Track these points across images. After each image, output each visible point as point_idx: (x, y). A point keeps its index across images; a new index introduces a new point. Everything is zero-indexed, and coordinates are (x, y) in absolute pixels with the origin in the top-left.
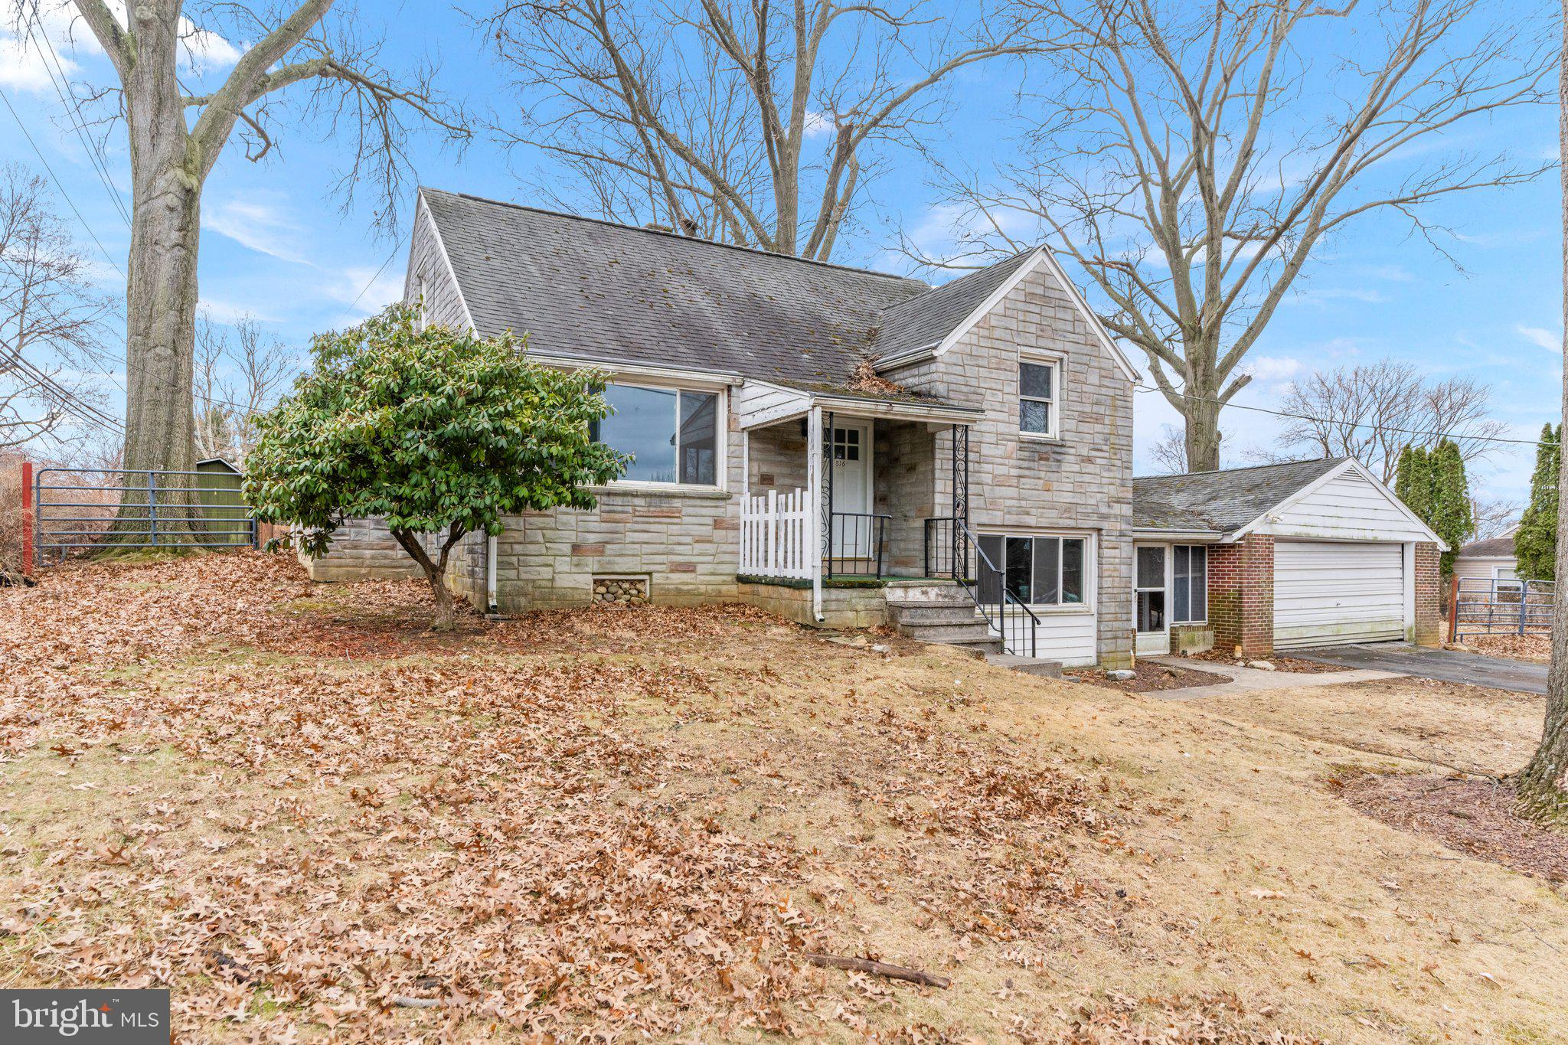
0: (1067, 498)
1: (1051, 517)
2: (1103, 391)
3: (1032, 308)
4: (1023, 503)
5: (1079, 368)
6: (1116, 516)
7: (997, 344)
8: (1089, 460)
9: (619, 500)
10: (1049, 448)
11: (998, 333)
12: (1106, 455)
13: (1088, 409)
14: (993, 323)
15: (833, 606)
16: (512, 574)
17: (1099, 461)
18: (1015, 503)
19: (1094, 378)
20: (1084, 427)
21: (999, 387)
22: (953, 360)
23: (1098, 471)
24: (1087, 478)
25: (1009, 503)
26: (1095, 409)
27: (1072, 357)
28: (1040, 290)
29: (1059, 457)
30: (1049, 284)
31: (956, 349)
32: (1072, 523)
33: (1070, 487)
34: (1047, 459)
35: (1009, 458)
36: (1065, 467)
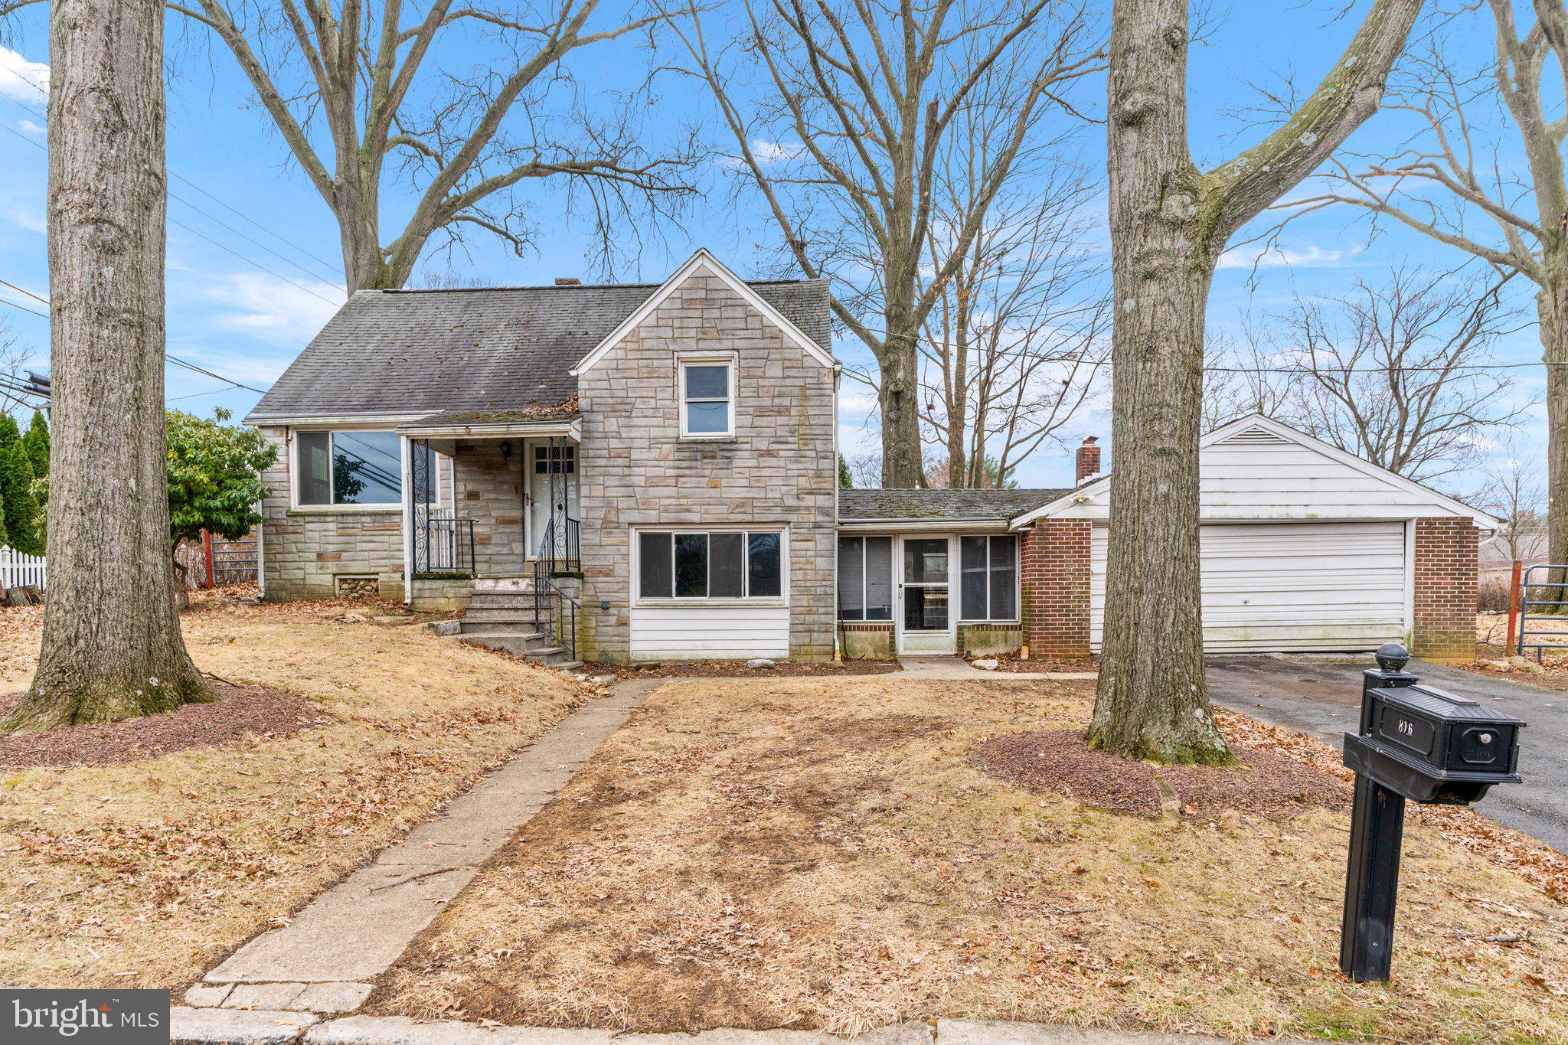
0: (743, 493)
1: (719, 512)
2: (788, 382)
3: (691, 313)
4: (683, 501)
5: (753, 363)
6: (808, 508)
7: (648, 354)
8: (770, 453)
9: (351, 519)
10: (715, 446)
11: (648, 344)
12: (795, 446)
13: (767, 402)
14: (642, 335)
15: (427, 594)
16: (276, 575)
17: (782, 453)
18: (674, 501)
19: (774, 370)
20: (759, 421)
21: (652, 394)
22: (597, 375)
23: (782, 464)
24: (766, 472)
25: (664, 502)
26: (777, 401)
27: (743, 354)
28: (702, 294)
29: (728, 454)
30: (712, 285)
31: (601, 365)
32: (748, 518)
33: (745, 482)
34: (713, 457)
35: (665, 460)
36: (736, 463)
